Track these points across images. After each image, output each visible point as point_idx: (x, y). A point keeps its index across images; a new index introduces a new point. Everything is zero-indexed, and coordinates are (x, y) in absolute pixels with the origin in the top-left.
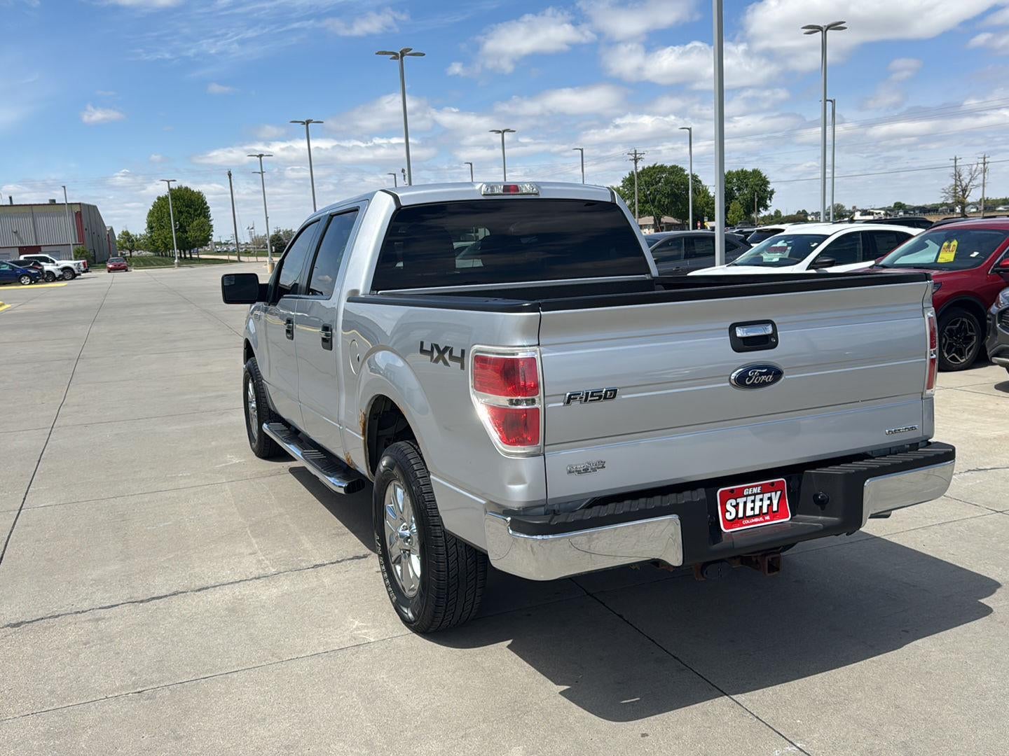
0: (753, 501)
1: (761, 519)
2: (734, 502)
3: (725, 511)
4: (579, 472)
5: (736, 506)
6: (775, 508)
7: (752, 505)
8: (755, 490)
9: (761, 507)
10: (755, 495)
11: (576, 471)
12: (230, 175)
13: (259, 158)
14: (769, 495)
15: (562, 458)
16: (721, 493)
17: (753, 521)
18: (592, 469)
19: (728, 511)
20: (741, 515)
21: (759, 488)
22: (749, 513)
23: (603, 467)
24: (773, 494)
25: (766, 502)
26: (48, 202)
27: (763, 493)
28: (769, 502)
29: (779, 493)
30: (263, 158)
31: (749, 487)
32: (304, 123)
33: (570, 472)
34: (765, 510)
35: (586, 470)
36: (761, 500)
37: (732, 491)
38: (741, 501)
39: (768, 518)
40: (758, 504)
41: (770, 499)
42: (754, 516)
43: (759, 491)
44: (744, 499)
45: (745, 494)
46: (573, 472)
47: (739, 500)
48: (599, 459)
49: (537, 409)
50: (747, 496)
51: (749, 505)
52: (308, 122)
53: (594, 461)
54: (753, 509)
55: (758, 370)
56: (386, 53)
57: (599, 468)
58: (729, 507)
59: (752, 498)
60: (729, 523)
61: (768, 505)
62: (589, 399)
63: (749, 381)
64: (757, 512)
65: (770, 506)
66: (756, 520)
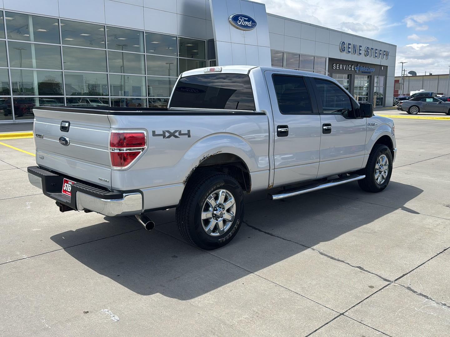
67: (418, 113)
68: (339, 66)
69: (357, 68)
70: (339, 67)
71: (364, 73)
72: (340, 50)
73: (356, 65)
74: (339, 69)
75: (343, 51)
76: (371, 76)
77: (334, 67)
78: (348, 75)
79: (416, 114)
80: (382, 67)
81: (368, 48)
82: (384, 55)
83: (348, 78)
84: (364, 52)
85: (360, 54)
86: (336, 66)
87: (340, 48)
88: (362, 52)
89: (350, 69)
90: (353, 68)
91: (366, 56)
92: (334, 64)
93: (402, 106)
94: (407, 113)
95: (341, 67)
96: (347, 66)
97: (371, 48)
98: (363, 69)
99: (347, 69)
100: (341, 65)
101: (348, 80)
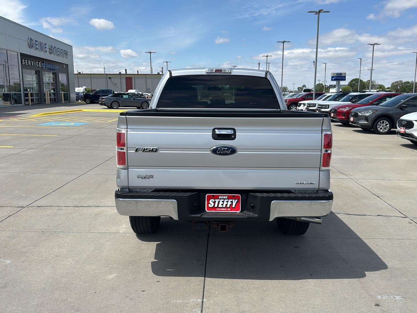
0: (223, 202)
1: (226, 209)
2: (213, 200)
3: (208, 203)
4: (142, 178)
5: (214, 202)
6: (234, 206)
7: (222, 203)
8: (224, 197)
9: (227, 205)
10: (224, 199)
11: (141, 177)
12: (259, 64)
13: (266, 57)
14: (231, 200)
15: (135, 172)
16: (207, 196)
17: (221, 209)
18: (147, 177)
19: (210, 204)
20: (216, 206)
21: (227, 197)
22: (220, 206)
23: (152, 178)
24: (234, 200)
25: (229, 203)
26: (157, 74)
27: (229, 199)
28: (231, 203)
29: (236, 200)
30: (268, 57)
31: (222, 196)
32: (282, 42)
33: (138, 177)
34: (228, 206)
35: (145, 178)
36: (227, 202)
37: (213, 196)
38: (217, 201)
39: (229, 209)
40: (225, 203)
41: (232, 202)
42: (223, 208)
43: (226, 198)
44: (219, 200)
45: (219, 198)
46: (139, 178)
47: (216, 200)
48: (151, 174)
49: (124, 152)
50: (220, 199)
51: (221, 203)
52: (284, 42)
53: (149, 175)
54: (222, 205)
55: (223, 148)
56: (312, 12)
57: (150, 178)
58: (210, 202)
59: (223, 200)
60: (209, 208)
61: (230, 204)
62: (145, 151)
63: (218, 152)
64: (224, 206)
65: (231, 205)
66: (223, 209)
67: (119, 108)
68: (28, 61)
69: (43, 65)
70: (28, 63)
71: (50, 70)
72: (29, 46)
73: (42, 62)
74: (28, 64)
75: (32, 47)
76: (56, 73)
77: (24, 63)
78: (36, 71)
79: (117, 108)
80: (64, 65)
81: (51, 46)
82: (65, 54)
83: (36, 74)
84: (48, 49)
85: (46, 51)
86: (25, 62)
87: (28, 44)
88: (47, 49)
89: (38, 66)
90: (40, 64)
91: (50, 54)
92: (23, 60)
93: (105, 101)
94: (107, 108)
95: (29, 63)
96: (35, 62)
97: (54, 47)
98: (49, 66)
99: (35, 65)
100: (29, 61)
101: (36, 75)
